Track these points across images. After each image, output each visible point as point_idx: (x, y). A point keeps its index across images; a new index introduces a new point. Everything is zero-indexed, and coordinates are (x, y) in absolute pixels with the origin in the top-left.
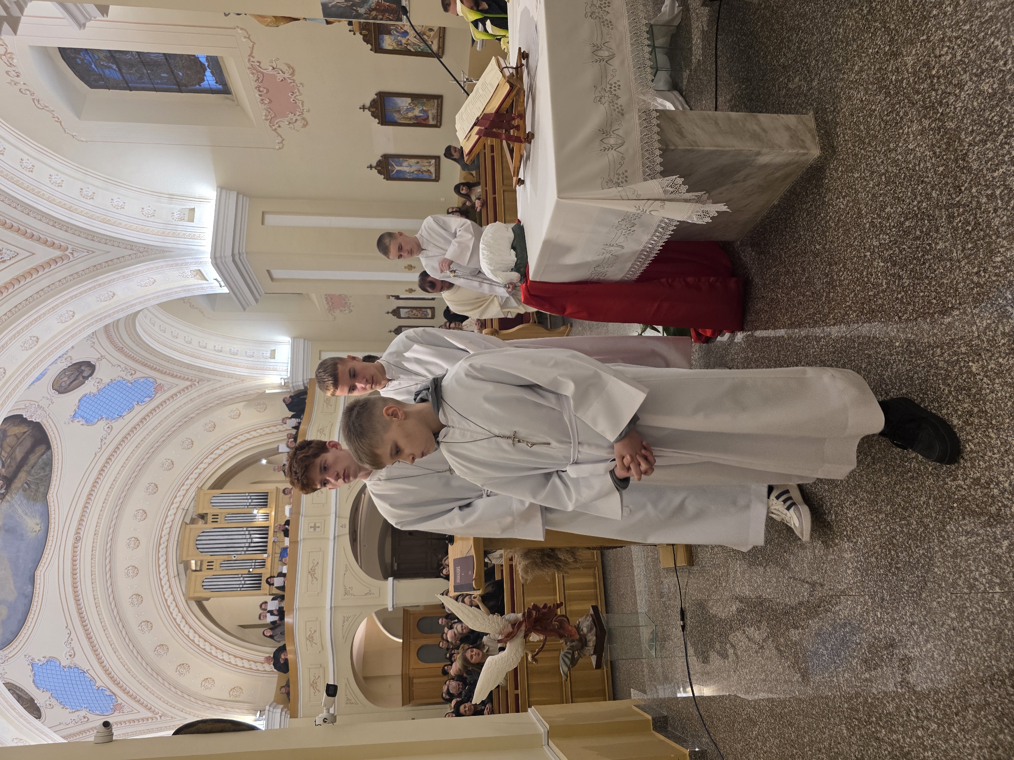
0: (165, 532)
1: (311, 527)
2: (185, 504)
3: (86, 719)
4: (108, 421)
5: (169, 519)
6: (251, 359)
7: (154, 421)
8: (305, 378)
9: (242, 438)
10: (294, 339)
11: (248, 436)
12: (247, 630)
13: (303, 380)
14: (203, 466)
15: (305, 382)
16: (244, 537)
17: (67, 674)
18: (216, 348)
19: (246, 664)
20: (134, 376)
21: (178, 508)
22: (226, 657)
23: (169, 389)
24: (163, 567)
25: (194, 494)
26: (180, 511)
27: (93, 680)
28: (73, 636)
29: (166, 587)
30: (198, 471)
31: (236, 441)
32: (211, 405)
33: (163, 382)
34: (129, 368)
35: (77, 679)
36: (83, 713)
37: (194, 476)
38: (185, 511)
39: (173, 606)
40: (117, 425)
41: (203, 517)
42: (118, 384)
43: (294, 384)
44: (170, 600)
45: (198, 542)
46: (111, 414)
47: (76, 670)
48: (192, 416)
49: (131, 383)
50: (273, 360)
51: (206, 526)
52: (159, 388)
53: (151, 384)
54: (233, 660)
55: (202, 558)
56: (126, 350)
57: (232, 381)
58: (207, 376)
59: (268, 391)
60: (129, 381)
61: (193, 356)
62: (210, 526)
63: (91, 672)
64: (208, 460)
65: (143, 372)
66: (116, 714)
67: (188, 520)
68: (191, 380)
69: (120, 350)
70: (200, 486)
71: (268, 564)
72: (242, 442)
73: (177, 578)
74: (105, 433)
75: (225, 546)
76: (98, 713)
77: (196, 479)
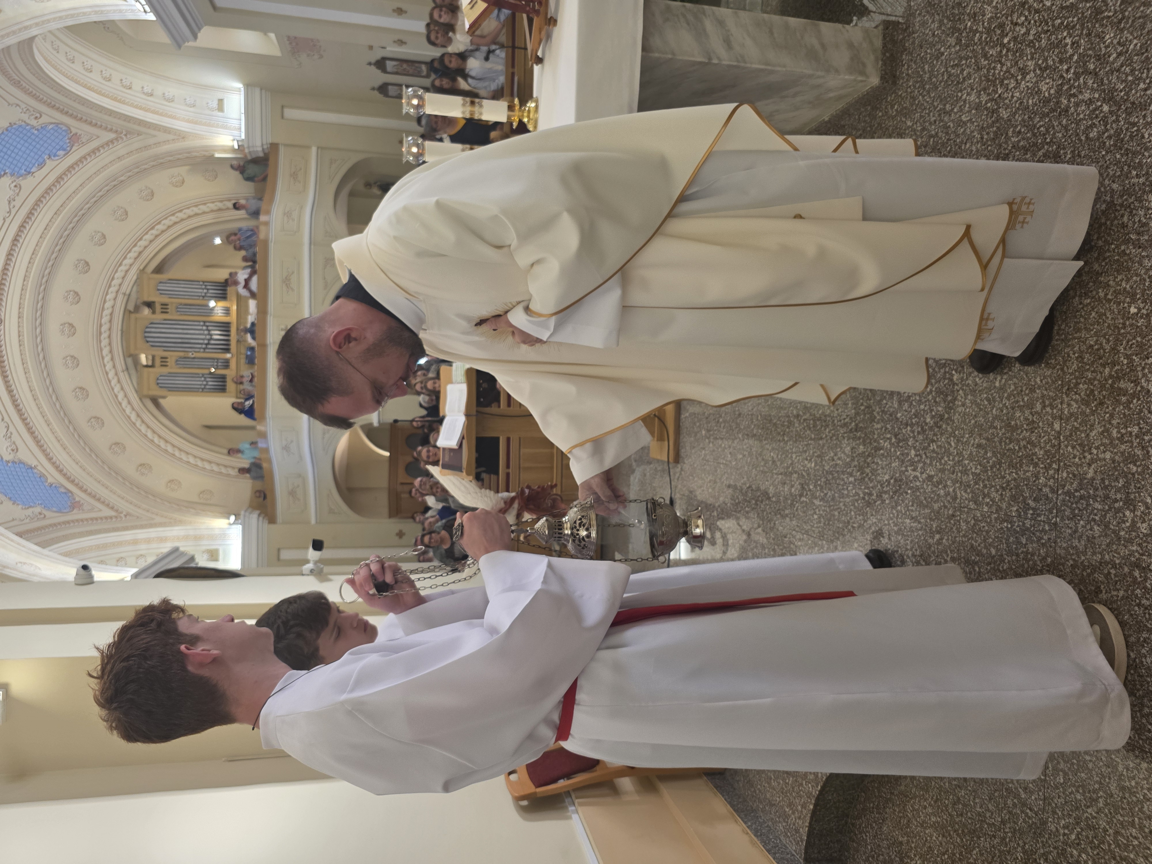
0: (105, 319)
2: (126, 288)
3: (42, 516)
4: (13, 178)
5: (108, 305)
6: (192, 109)
7: (73, 182)
8: (264, 142)
9: (189, 212)
10: (248, 86)
11: (196, 210)
12: (213, 431)
13: (262, 145)
14: (142, 243)
15: (265, 147)
16: (202, 332)
17: (12, 469)
18: (146, 91)
19: (215, 468)
20: (41, 121)
21: (117, 292)
22: (192, 460)
23: (89, 141)
24: (107, 359)
25: (135, 277)
26: (120, 297)
27: (42, 476)
28: (12, 429)
29: (114, 382)
30: (137, 249)
31: (181, 215)
32: (146, 166)
33: (79, 132)
34: (32, 109)
35: (25, 474)
36: (38, 509)
37: (132, 255)
38: (126, 297)
39: (124, 403)
40: (28, 183)
41: (150, 305)
42: (21, 129)
43: (251, 150)
44: (121, 396)
45: (147, 335)
46: (17, 169)
47: (22, 466)
48: (122, 178)
49: (38, 130)
50: (221, 114)
51: (154, 316)
52: (74, 139)
53: (64, 133)
54: (200, 463)
55: (154, 353)
56: (24, 85)
57: (171, 137)
58: (136, 127)
59: (217, 155)
60: (33, 127)
61: (115, 99)
62: (159, 317)
63: (40, 468)
64: (148, 237)
65: (50, 116)
66: (75, 511)
67: (131, 307)
68: (116, 132)
69: (17, 84)
70: (141, 268)
71: (233, 364)
72: (190, 217)
73: (126, 373)
74: (12, 192)
75: (180, 341)
76: (54, 509)
77: (136, 259)
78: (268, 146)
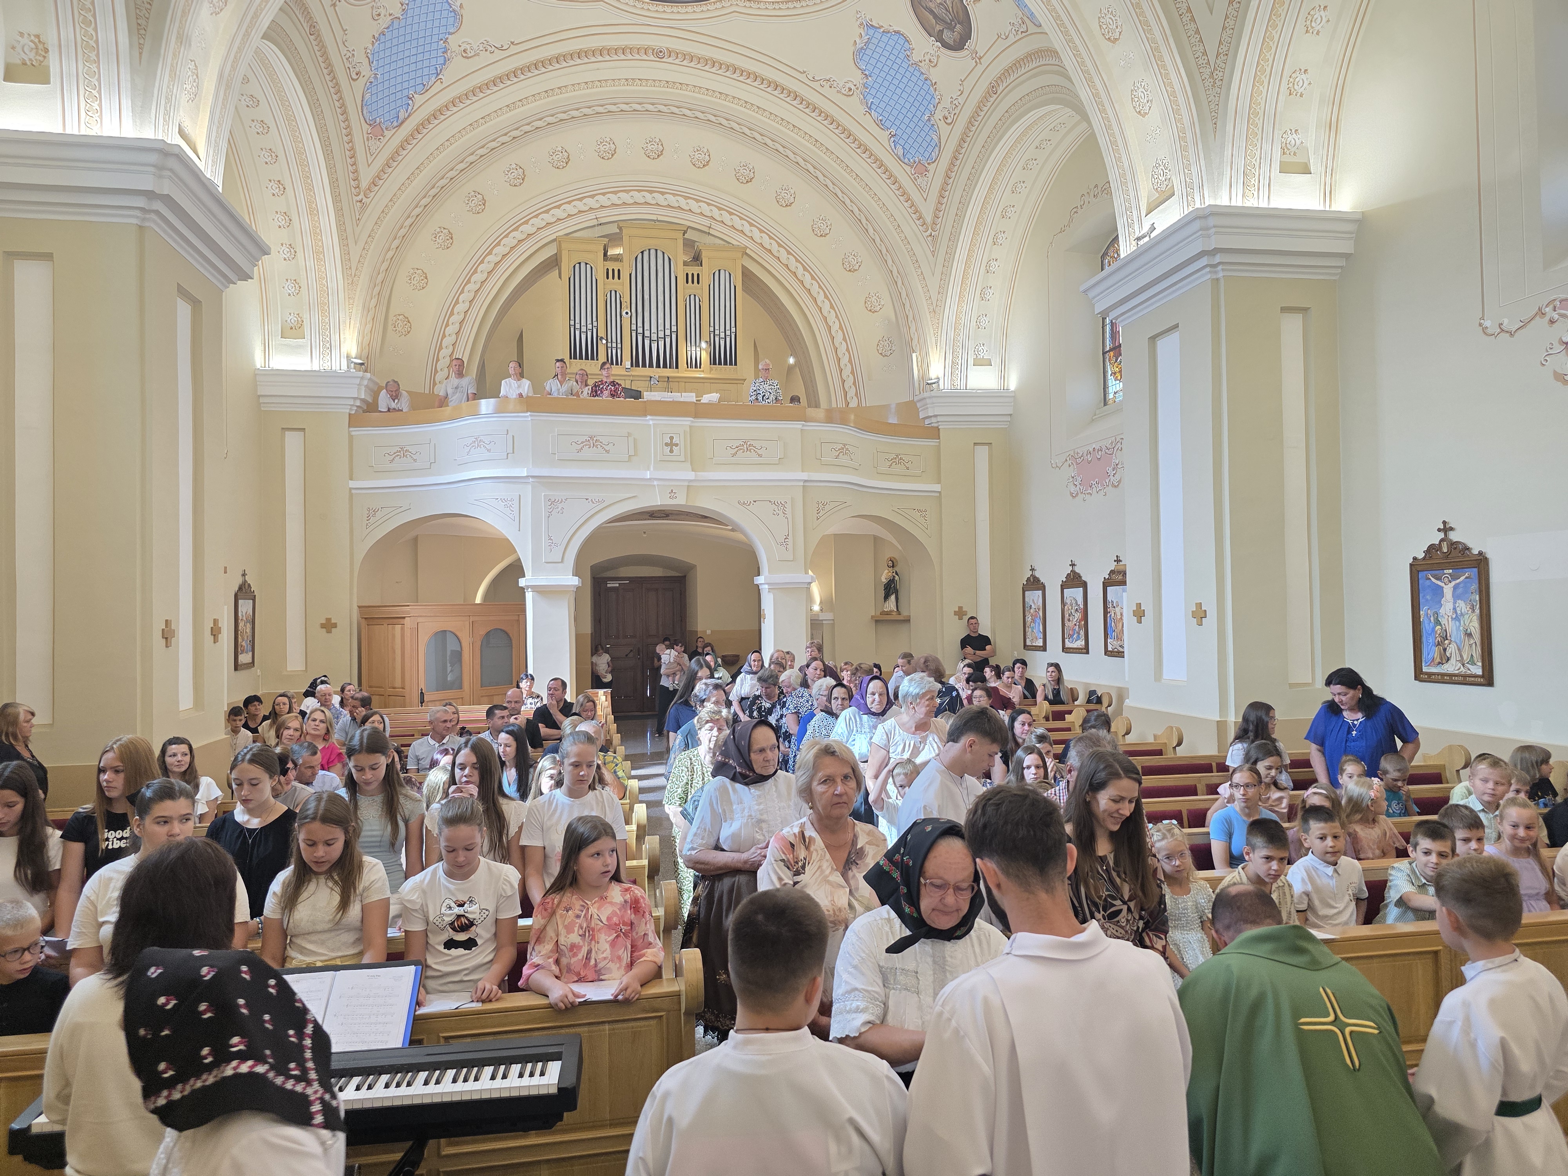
0: (672, 200)
1: (671, 438)
2: (718, 230)
3: (355, 77)
4: (860, 86)
5: (693, 205)
6: (972, 325)
8: (939, 419)
9: (832, 318)
11: (835, 327)
12: (514, 346)
13: (935, 416)
14: (783, 255)
16: (661, 328)
17: (434, 46)
18: (993, 263)
20: (942, 124)
21: (712, 218)
22: (460, 308)
24: (614, 199)
25: (734, 242)
26: (707, 222)
27: (425, 88)
28: (499, 55)
29: (580, 205)
30: (775, 247)
31: (826, 307)
33: (930, 175)
34: (957, 112)
35: (426, 63)
36: (366, 71)
37: (766, 241)
38: (706, 230)
39: (548, 217)
40: (855, 105)
41: (697, 259)
42: (928, 97)
43: (928, 401)
44: (559, 213)
45: (653, 252)
46: (873, 92)
47: (441, 60)
48: (871, 231)
49: (929, 120)
50: (971, 362)
51: (681, 264)
52: (920, 169)
53: (927, 155)
54: (456, 319)
55: (626, 261)
56: (992, 100)
57: (934, 294)
58: (943, 249)
59: (914, 355)
60: (932, 114)
61: (979, 221)
62: (680, 271)
63: (438, 86)
64: (793, 264)
65: (950, 136)
66: (366, 127)
67: (690, 235)
68: (935, 223)
69: (992, 90)
70: (748, 251)
72: (826, 320)
73: (595, 222)
74: (841, 85)
75: (646, 297)
76: (367, 96)
77: (761, 245)
78: (935, 425)
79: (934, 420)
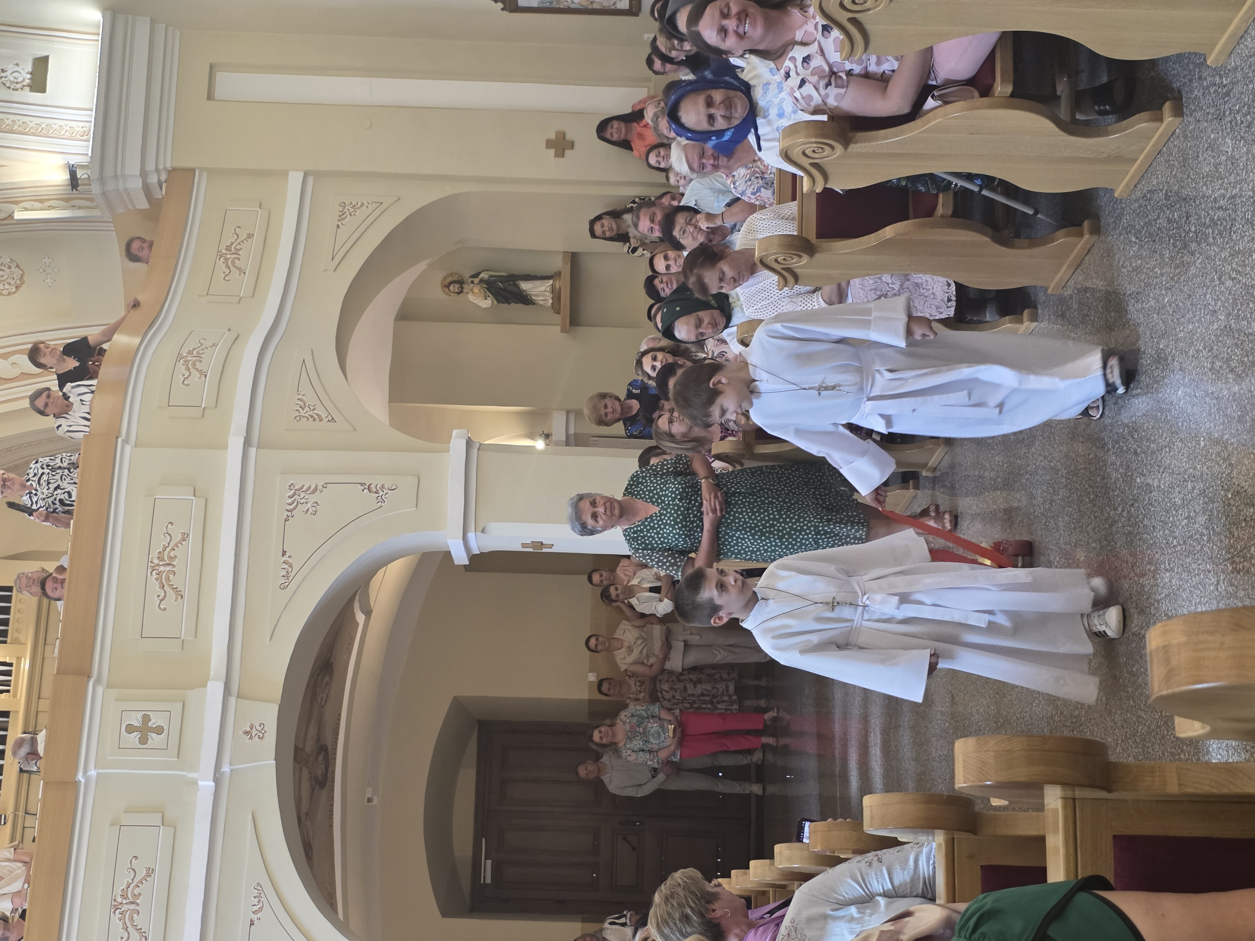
1: (130, 729)
8: (151, 166)
10: (115, 13)
43: (110, 186)
50: (36, 97)
78: (164, 177)
79: (153, 179)
